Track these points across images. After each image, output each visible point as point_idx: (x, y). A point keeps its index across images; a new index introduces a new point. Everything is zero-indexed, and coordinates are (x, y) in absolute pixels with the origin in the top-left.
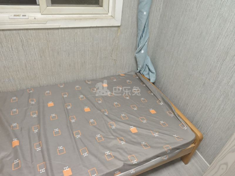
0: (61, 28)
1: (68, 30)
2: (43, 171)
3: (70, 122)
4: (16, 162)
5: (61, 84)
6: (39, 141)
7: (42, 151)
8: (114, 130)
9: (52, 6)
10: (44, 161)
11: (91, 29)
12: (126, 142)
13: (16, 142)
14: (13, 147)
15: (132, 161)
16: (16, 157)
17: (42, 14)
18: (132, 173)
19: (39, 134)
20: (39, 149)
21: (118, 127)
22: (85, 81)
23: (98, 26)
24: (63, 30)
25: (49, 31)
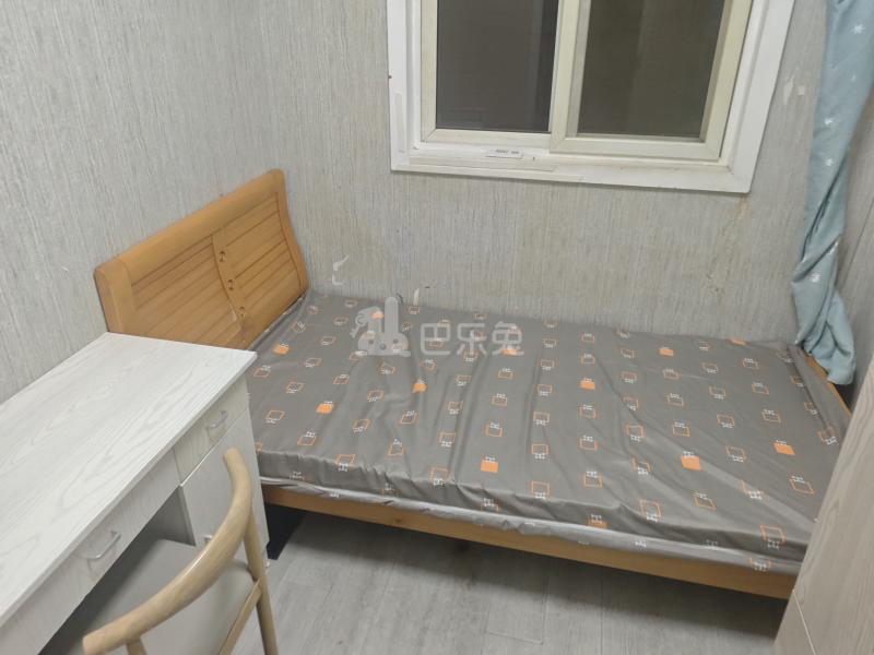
0: (584, 185)
1: (599, 190)
2: (448, 444)
3: (536, 393)
4: (410, 413)
5: (552, 322)
6: (461, 399)
7: (458, 416)
8: (634, 443)
9: (577, 136)
10: (456, 430)
11: (660, 194)
12: (652, 474)
13: (420, 386)
14: (415, 391)
15: (645, 511)
16: (413, 407)
17: (551, 152)
18: (637, 543)
19: (465, 389)
20: (454, 412)
21: (650, 441)
22: (614, 331)
23: (678, 187)
24: (586, 189)
25: (556, 188)
